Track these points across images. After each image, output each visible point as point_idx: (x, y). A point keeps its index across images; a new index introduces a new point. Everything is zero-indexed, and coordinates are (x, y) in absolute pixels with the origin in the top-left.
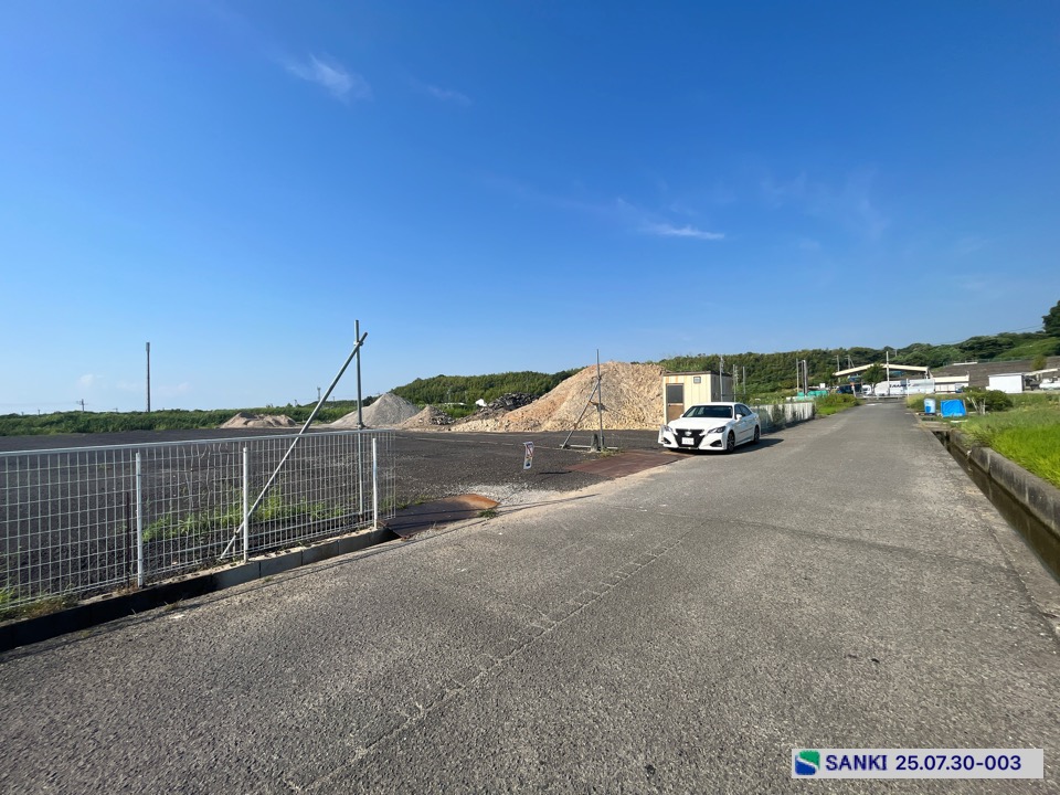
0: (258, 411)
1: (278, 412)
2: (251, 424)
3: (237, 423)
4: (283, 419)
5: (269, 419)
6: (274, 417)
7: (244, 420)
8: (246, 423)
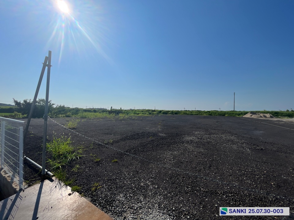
0: (259, 112)
1: (267, 112)
2: (253, 116)
3: (248, 116)
4: (268, 115)
5: (262, 115)
6: (264, 114)
7: (252, 114)
8: (251, 116)
